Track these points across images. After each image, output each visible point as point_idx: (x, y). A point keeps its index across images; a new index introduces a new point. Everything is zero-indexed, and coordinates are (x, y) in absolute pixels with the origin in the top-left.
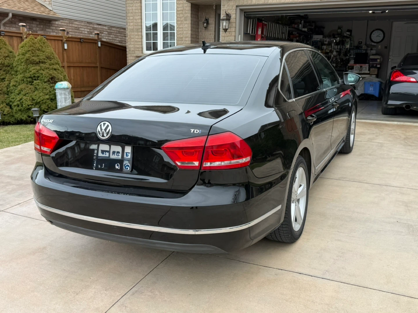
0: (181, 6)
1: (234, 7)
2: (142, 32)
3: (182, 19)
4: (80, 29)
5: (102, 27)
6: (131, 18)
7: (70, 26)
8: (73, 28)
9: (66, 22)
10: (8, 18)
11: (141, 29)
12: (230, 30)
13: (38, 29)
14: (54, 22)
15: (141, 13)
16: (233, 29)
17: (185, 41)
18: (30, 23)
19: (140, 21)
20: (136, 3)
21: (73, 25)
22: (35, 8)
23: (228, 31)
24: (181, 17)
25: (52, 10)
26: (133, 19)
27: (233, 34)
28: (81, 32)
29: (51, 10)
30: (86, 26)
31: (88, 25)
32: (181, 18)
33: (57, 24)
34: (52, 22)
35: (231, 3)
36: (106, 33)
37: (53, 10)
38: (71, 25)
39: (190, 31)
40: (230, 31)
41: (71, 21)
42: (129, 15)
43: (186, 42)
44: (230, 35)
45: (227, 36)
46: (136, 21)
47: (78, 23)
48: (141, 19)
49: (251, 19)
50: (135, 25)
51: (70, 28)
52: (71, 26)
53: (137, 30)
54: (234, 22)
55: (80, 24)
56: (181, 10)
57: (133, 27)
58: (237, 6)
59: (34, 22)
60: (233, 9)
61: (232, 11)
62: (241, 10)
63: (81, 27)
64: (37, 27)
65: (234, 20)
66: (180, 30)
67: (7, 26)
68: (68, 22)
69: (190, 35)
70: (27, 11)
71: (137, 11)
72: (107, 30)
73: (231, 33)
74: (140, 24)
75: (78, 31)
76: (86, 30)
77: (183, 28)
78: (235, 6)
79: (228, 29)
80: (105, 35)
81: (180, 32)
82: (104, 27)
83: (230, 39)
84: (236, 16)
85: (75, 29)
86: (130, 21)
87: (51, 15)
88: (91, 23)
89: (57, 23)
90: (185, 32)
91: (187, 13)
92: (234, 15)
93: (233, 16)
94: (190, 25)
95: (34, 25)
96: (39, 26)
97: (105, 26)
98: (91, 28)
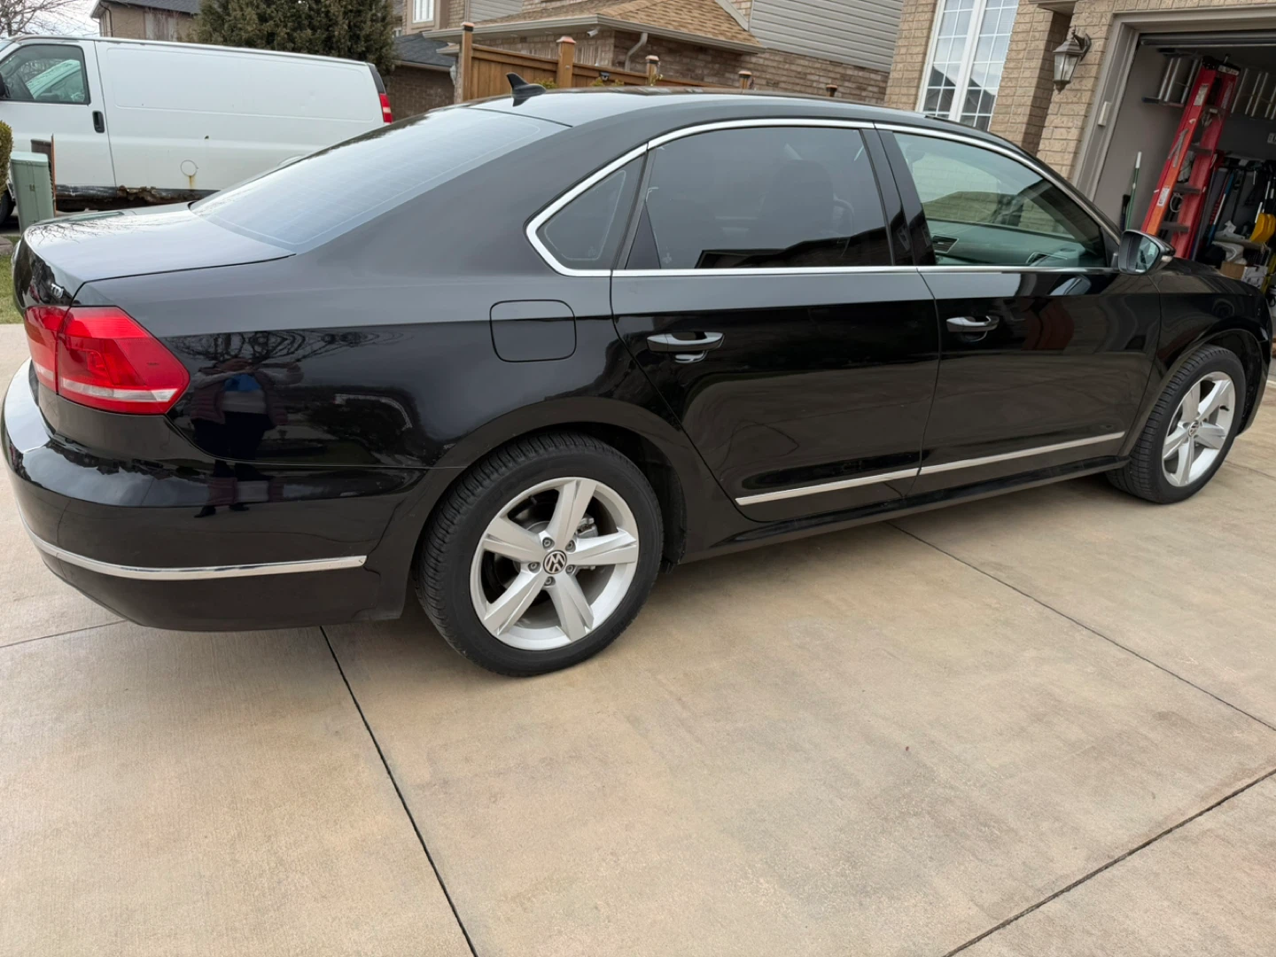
0: (1028, 20)
1: (1107, 19)
2: (918, 87)
3: (1021, 56)
4: (809, 77)
5: (866, 74)
6: (903, 51)
7: (784, 69)
8: (793, 74)
9: (777, 58)
10: (639, 44)
11: (916, 81)
12: (1081, 85)
13: (706, 72)
14: (747, 58)
15: (928, 37)
16: (1088, 84)
17: (1015, 114)
18: (691, 58)
19: (920, 58)
20: (923, 12)
21: (793, 67)
22: (709, 24)
23: (1067, 86)
24: (1018, 51)
25: (746, 29)
26: (906, 54)
27: (1086, 97)
28: (808, 83)
29: (744, 30)
30: (825, 70)
31: (831, 68)
32: (1018, 54)
33: (755, 64)
34: (743, 58)
35: (1102, 8)
36: (876, 89)
37: (752, 29)
38: (787, 66)
39: (1033, 89)
40: (1078, 87)
41: (789, 56)
42: (900, 44)
43: (1016, 117)
44: (1075, 100)
45: (1067, 103)
46: (912, 58)
47: (806, 63)
48: (925, 54)
49: (1177, 56)
50: (907, 70)
51: (785, 73)
52: (787, 70)
53: (908, 83)
54: (1097, 62)
55: (810, 65)
56: (1023, 32)
57: (901, 73)
58: (1116, 16)
59: (701, 56)
60: (1103, 25)
61: (1097, 29)
62: (1129, 28)
63: (813, 71)
64: (705, 67)
65: (1098, 57)
66: (1010, 84)
67: (639, 63)
68: (781, 59)
69: (1031, 98)
70: (684, 30)
71: (918, 34)
72: (877, 83)
73: (1079, 94)
74: (917, 67)
75: (801, 82)
76: (822, 79)
77: (1017, 78)
78: (1109, 16)
79: (1068, 82)
80: (871, 94)
81: (1007, 91)
82: (873, 76)
83: (1073, 110)
84: (1105, 46)
85: (796, 77)
86: (898, 58)
87: (739, 41)
88: (839, 64)
89: (754, 60)
90: (1020, 91)
91: (1038, 40)
92: (1101, 42)
93: (1097, 44)
94: (1038, 71)
95: (698, 63)
96: (710, 65)
97: (875, 72)
98: (838, 76)
